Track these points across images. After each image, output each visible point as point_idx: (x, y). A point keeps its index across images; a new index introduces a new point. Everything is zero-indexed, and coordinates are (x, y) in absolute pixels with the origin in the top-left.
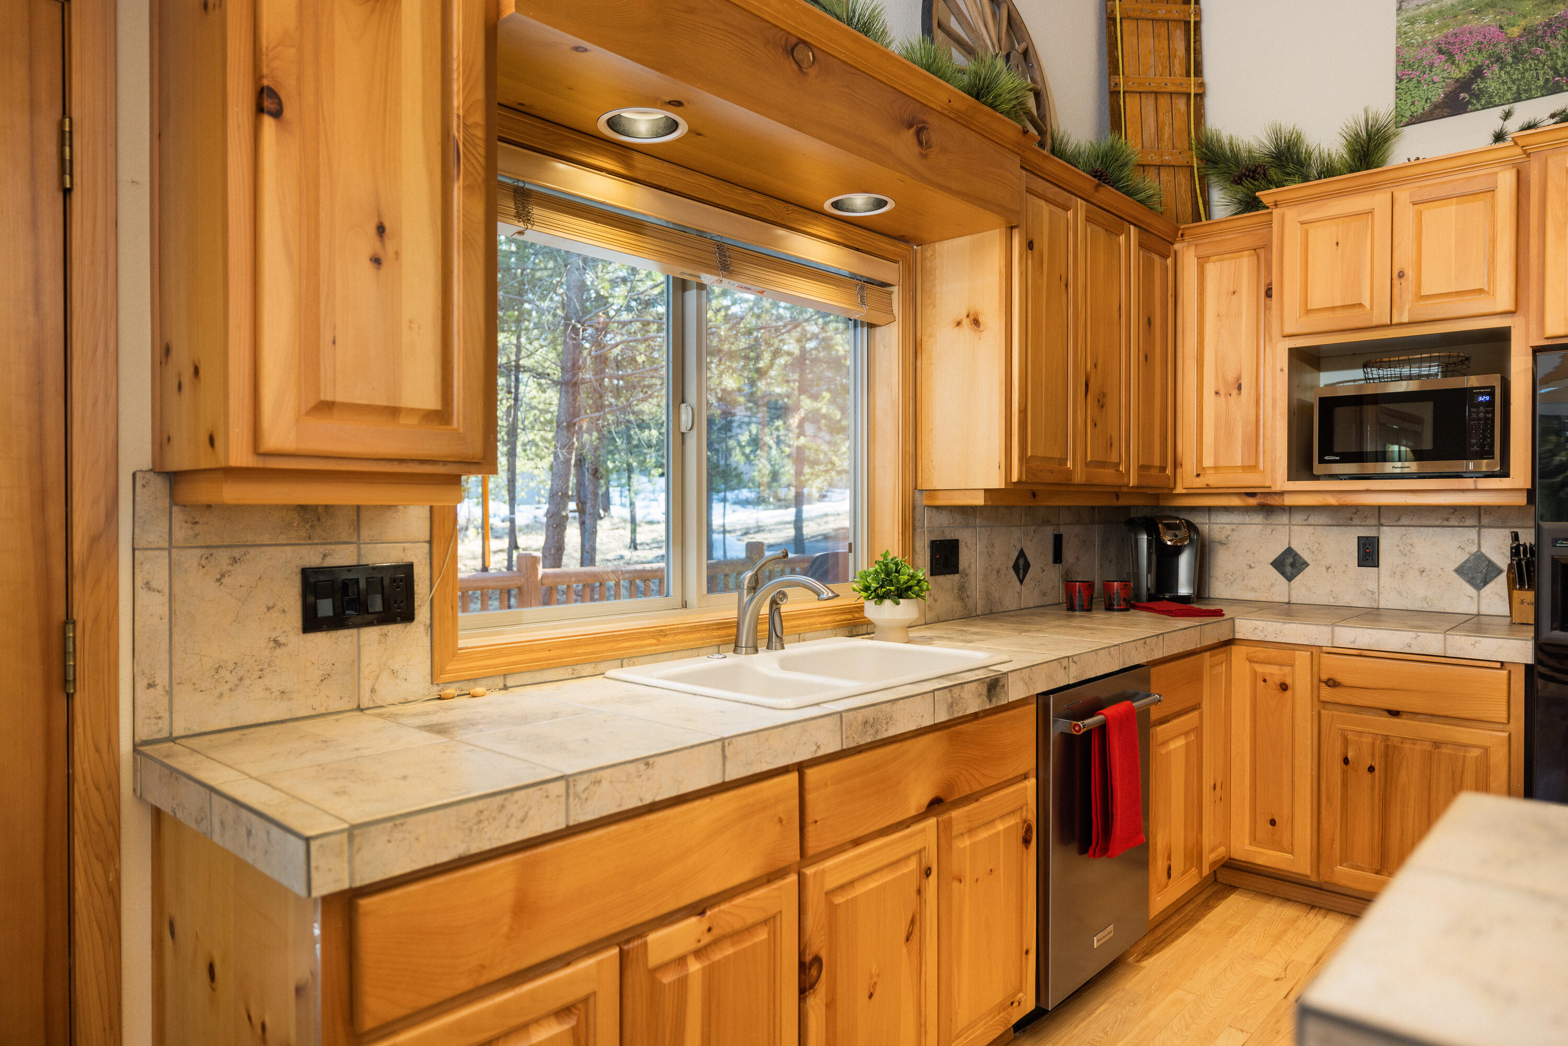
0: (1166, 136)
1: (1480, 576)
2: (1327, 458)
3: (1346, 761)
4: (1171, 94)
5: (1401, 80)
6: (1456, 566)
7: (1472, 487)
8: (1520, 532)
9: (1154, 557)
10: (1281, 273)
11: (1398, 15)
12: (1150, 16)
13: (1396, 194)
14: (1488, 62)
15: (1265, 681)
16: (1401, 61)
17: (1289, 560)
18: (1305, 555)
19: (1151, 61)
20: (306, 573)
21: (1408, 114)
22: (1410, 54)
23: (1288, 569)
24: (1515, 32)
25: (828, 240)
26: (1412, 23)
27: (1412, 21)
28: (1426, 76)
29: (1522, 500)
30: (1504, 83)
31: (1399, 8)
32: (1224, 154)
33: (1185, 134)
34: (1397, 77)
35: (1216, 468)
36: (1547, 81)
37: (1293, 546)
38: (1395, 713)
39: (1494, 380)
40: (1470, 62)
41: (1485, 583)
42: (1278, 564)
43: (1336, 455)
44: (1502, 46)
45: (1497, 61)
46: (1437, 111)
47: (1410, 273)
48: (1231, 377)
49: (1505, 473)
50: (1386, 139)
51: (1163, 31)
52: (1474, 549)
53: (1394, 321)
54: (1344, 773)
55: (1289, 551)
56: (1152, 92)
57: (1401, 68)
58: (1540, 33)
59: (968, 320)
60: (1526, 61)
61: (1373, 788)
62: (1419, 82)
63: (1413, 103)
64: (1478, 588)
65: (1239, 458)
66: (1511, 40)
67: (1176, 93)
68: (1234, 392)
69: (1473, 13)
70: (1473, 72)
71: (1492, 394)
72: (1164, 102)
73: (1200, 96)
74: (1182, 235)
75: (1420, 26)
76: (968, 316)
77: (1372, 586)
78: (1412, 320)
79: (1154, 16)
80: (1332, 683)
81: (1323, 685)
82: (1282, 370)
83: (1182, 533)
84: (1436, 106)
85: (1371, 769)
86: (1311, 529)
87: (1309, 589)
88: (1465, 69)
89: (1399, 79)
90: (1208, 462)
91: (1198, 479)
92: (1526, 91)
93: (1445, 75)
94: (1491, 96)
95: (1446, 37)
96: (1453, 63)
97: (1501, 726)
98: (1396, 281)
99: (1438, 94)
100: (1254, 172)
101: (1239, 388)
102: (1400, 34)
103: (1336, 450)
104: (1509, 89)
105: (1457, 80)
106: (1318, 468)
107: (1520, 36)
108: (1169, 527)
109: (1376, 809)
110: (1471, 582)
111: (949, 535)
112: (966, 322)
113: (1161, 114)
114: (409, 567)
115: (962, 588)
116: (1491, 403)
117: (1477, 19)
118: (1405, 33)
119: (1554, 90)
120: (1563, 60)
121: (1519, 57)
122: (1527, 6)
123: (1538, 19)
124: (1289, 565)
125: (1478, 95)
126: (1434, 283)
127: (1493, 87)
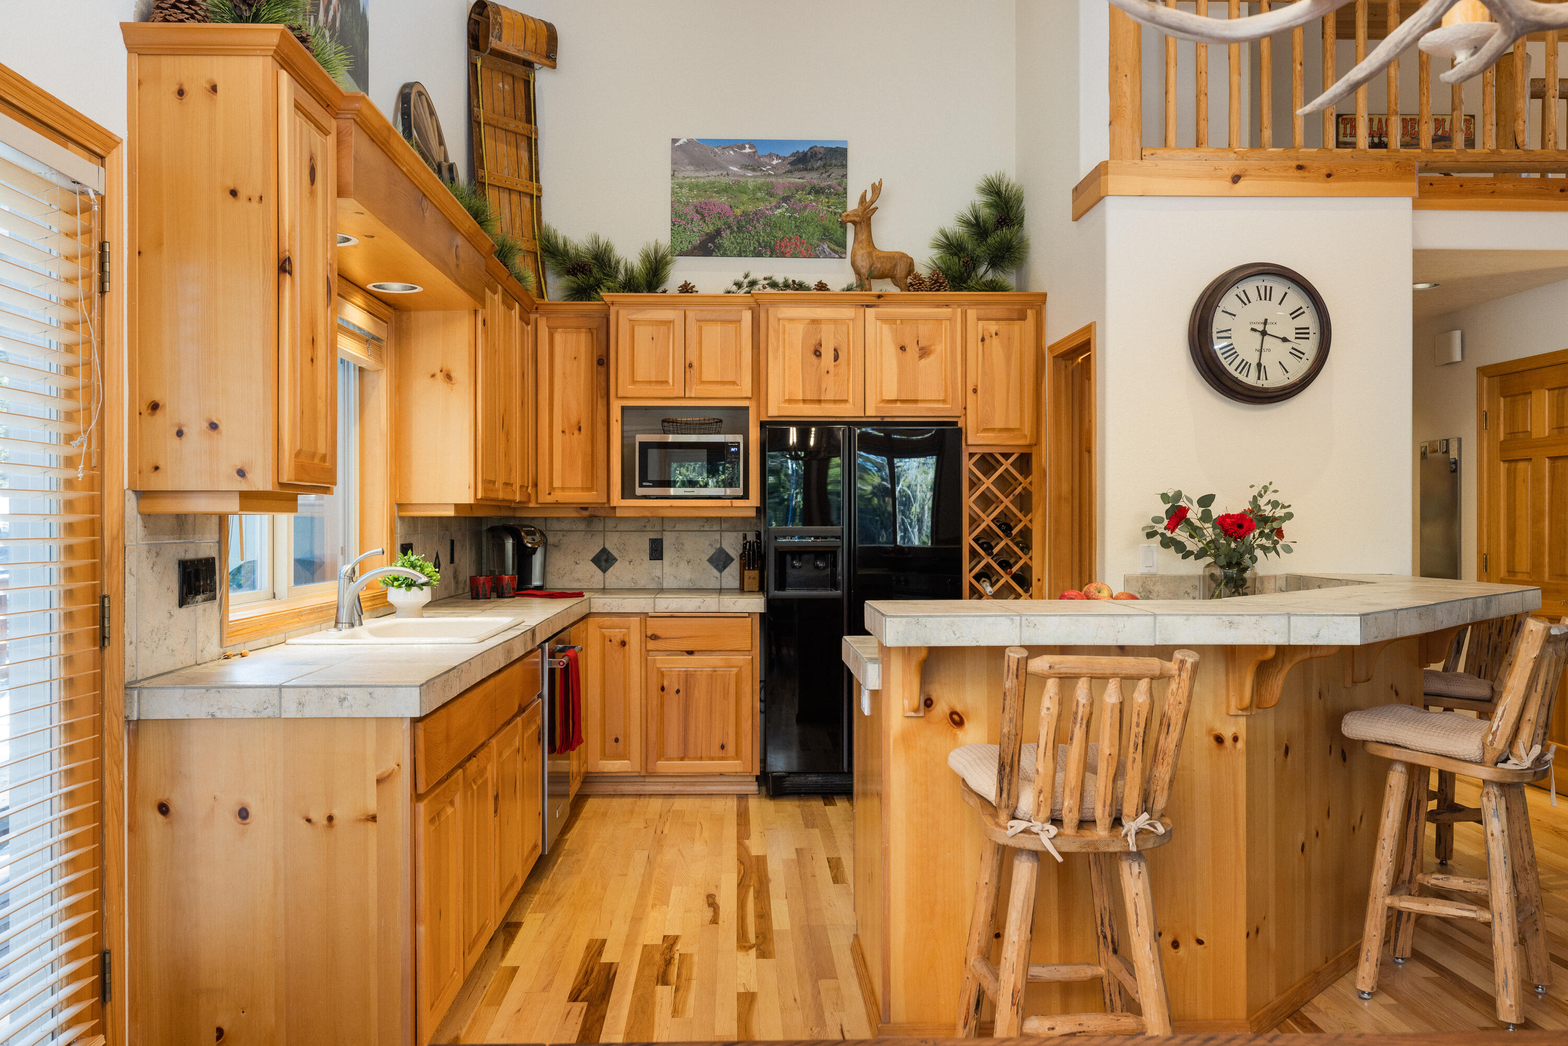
0: (517, 225)
1: (721, 563)
2: (644, 484)
3: (663, 689)
4: (520, 192)
5: (674, 225)
6: (708, 557)
7: (730, 505)
8: (748, 534)
9: (516, 555)
10: (617, 352)
11: (672, 179)
12: (504, 127)
13: (687, 312)
14: (723, 227)
15: (610, 641)
16: (674, 212)
17: (604, 557)
18: (615, 553)
19: (506, 164)
20: (180, 565)
21: (679, 249)
22: (679, 208)
23: (603, 563)
24: (738, 212)
25: (361, 308)
26: (681, 188)
27: (681, 186)
28: (689, 226)
29: (753, 513)
30: (732, 243)
31: (673, 175)
32: (558, 250)
33: (530, 226)
34: (672, 222)
35: (563, 489)
36: (755, 248)
37: (606, 547)
38: (690, 653)
39: (739, 438)
40: (713, 223)
41: (725, 568)
42: (596, 561)
43: (650, 482)
44: (731, 219)
45: (729, 228)
46: (696, 251)
47: (695, 364)
48: (574, 420)
49: (746, 496)
50: (667, 263)
51: (513, 141)
52: (718, 546)
53: (687, 396)
54: (662, 697)
55: (604, 551)
56: (506, 188)
57: (673, 216)
58: (751, 217)
59: (442, 374)
60: (744, 233)
61: (679, 703)
62: (685, 229)
63: (681, 242)
64: (721, 571)
65: (580, 483)
66: (736, 217)
67: (523, 193)
68: (576, 432)
69: (715, 192)
70: (716, 231)
71: (738, 447)
72: (515, 197)
73: (539, 198)
74: (537, 308)
76: (441, 371)
77: (659, 573)
78: (697, 396)
79: (507, 128)
80: (655, 637)
81: (648, 639)
82: (617, 421)
83: (537, 537)
84: (695, 248)
85: (678, 691)
86: (618, 534)
87: (617, 578)
88: (711, 227)
89: (673, 224)
90: (557, 483)
91: (549, 497)
92: (744, 252)
93: (700, 229)
94: (726, 250)
95: (700, 203)
96: (704, 222)
97: (748, 653)
98: (687, 369)
99: (696, 240)
100: (583, 268)
101: (580, 429)
102: (673, 193)
103: (649, 479)
104: (735, 248)
105: (707, 234)
106: (639, 491)
107: (741, 216)
108: (529, 533)
109: (681, 717)
110: (716, 567)
112: (440, 376)
113: (513, 207)
116: (738, 453)
117: (718, 197)
118: (677, 193)
119: (759, 255)
120: (763, 237)
121: (740, 229)
122: (745, 198)
123: (750, 208)
124: (604, 560)
125: (719, 247)
126: (709, 374)
127: (727, 244)
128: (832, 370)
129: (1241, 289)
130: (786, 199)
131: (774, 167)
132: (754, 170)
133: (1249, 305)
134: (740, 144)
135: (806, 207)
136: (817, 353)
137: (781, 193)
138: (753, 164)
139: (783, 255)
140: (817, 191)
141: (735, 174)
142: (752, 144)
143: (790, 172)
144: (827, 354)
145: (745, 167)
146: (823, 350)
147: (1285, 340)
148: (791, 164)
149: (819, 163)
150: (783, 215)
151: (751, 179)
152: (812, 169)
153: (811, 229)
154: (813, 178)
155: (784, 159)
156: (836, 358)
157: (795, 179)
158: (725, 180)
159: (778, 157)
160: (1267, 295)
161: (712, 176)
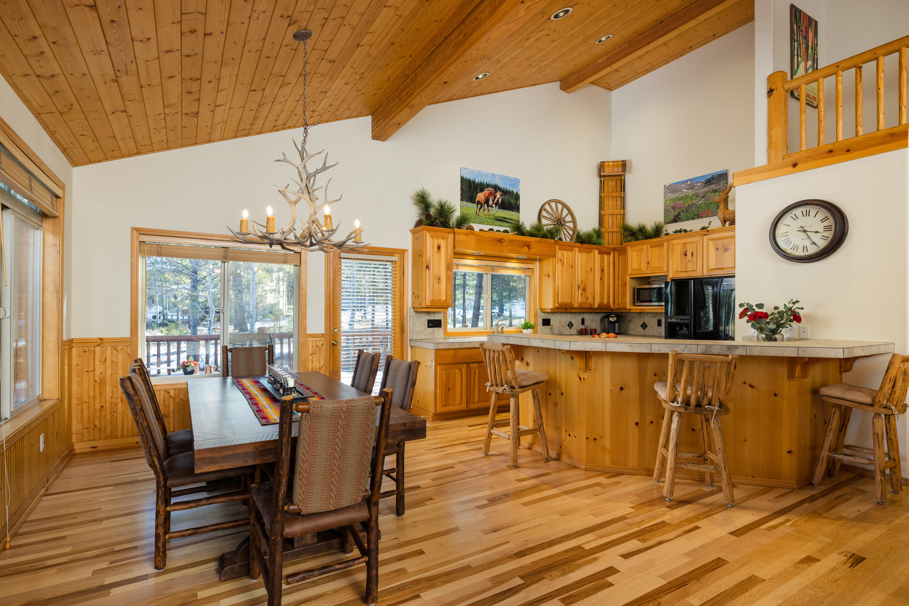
0: (615, 225)
2: (638, 301)
4: (617, 214)
10: (628, 261)
11: (664, 199)
12: (611, 196)
13: (648, 246)
14: (681, 211)
18: (647, 324)
19: (612, 207)
20: (428, 320)
21: (666, 222)
22: (667, 208)
24: (686, 205)
25: (516, 262)
27: (667, 201)
28: (670, 213)
30: (684, 216)
32: (628, 229)
33: (620, 224)
34: (664, 213)
35: (622, 304)
36: (692, 217)
39: (665, 286)
40: (678, 211)
42: (642, 326)
43: (640, 301)
44: (684, 208)
45: (683, 211)
46: (672, 222)
47: (650, 262)
48: (624, 282)
50: (662, 227)
51: (615, 199)
53: (647, 273)
55: (644, 323)
56: (611, 214)
57: (665, 211)
58: (691, 206)
62: (669, 215)
63: (667, 219)
69: (678, 200)
70: (679, 213)
72: (614, 216)
73: (624, 214)
74: (615, 249)
75: (668, 202)
76: (547, 274)
77: (659, 331)
78: (650, 273)
79: (613, 196)
82: (628, 282)
84: (672, 220)
86: (648, 317)
87: (648, 332)
90: (620, 302)
91: (618, 306)
93: (673, 213)
94: (682, 219)
95: (673, 205)
96: (675, 211)
98: (647, 264)
99: (672, 218)
100: (633, 234)
102: (665, 203)
105: (676, 215)
106: (644, 303)
108: (611, 317)
111: (547, 318)
112: (547, 276)
113: (613, 219)
114: (440, 320)
115: (551, 329)
117: (679, 202)
119: (693, 219)
120: (695, 212)
121: (687, 211)
122: (688, 200)
123: (690, 203)
124: (644, 326)
125: (679, 219)
126: (654, 265)
127: (682, 217)
128: (691, 260)
129: (793, 213)
130: (703, 197)
131: (699, 186)
132: (691, 189)
133: (797, 220)
134: (686, 181)
135: (710, 198)
136: (686, 255)
137: (701, 195)
138: (691, 187)
139: (702, 217)
140: (715, 191)
141: (685, 192)
142: (690, 180)
143: (705, 187)
144: (689, 254)
145: (688, 189)
146: (688, 253)
147: (817, 232)
148: (705, 184)
149: (716, 181)
150: (702, 203)
151: (690, 192)
152: (713, 184)
153: (713, 206)
154: (713, 187)
155: (702, 182)
156: (692, 255)
157: (707, 189)
158: (681, 195)
159: (700, 182)
160: (808, 214)
161: (678, 195)
